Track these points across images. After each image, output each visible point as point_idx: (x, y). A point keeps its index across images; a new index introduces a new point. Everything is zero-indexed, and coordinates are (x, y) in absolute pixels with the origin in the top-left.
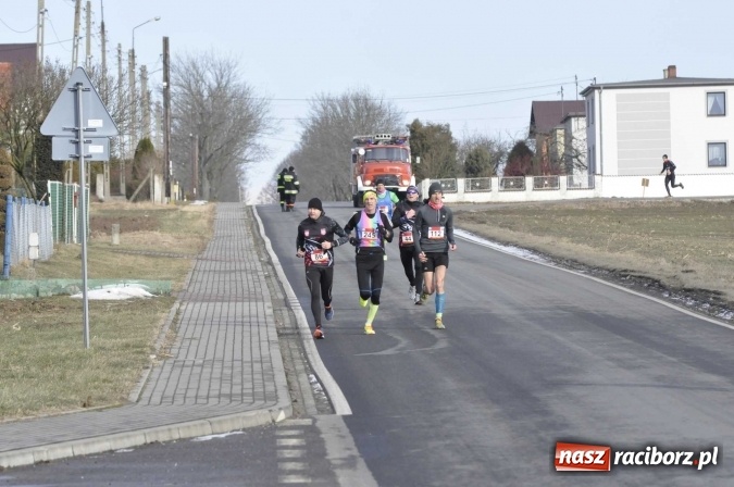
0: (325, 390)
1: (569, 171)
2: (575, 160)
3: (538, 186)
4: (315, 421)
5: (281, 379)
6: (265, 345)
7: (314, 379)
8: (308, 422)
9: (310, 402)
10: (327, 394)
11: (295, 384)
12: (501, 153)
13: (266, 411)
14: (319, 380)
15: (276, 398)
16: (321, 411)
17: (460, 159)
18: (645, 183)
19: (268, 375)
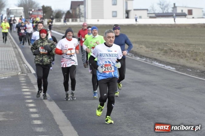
0: (28, 68)
1: (80, 18)
2: (81, 15)
3: (73, 21)
4: (27, 74)
5: (18, 65)
6: (13, 57)
7: (25, 65)
8: (25, 75)
9: (25, 70)
10: (29, 69)
11: (21, 66)
12: (64, 13)
13: (16, 72)
14: (27, 66)
15: (18, 69)
16: (28, 72)
17: (54, 14)
18: (98, 21)
19: (15, 64)
